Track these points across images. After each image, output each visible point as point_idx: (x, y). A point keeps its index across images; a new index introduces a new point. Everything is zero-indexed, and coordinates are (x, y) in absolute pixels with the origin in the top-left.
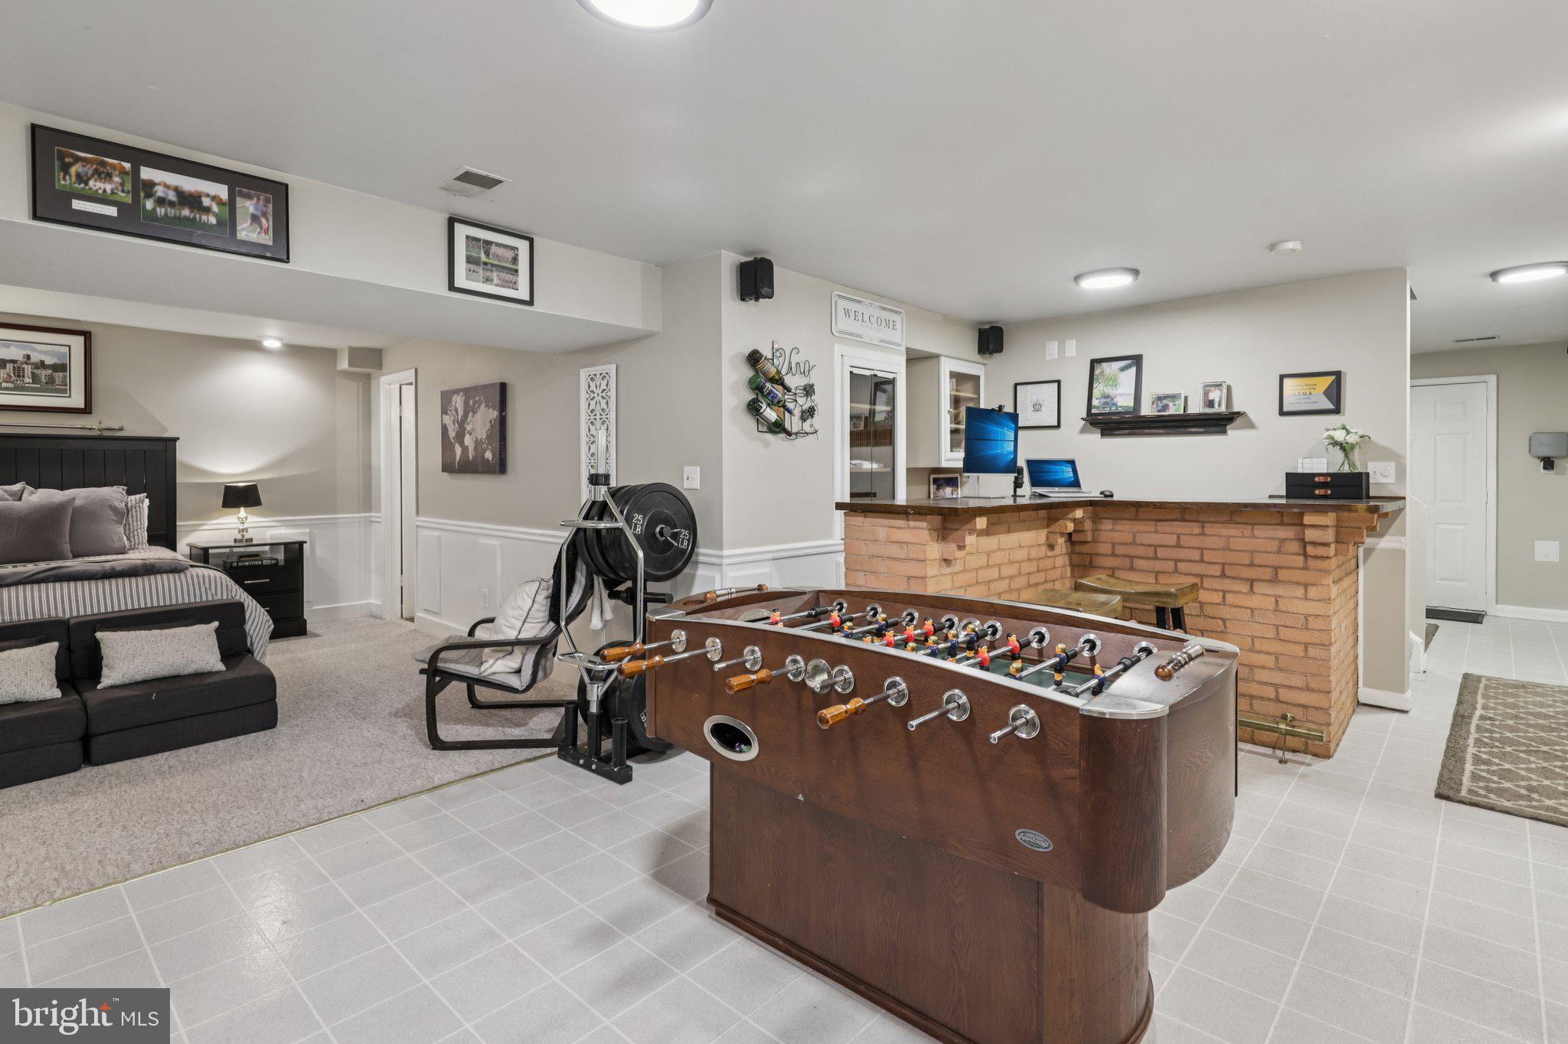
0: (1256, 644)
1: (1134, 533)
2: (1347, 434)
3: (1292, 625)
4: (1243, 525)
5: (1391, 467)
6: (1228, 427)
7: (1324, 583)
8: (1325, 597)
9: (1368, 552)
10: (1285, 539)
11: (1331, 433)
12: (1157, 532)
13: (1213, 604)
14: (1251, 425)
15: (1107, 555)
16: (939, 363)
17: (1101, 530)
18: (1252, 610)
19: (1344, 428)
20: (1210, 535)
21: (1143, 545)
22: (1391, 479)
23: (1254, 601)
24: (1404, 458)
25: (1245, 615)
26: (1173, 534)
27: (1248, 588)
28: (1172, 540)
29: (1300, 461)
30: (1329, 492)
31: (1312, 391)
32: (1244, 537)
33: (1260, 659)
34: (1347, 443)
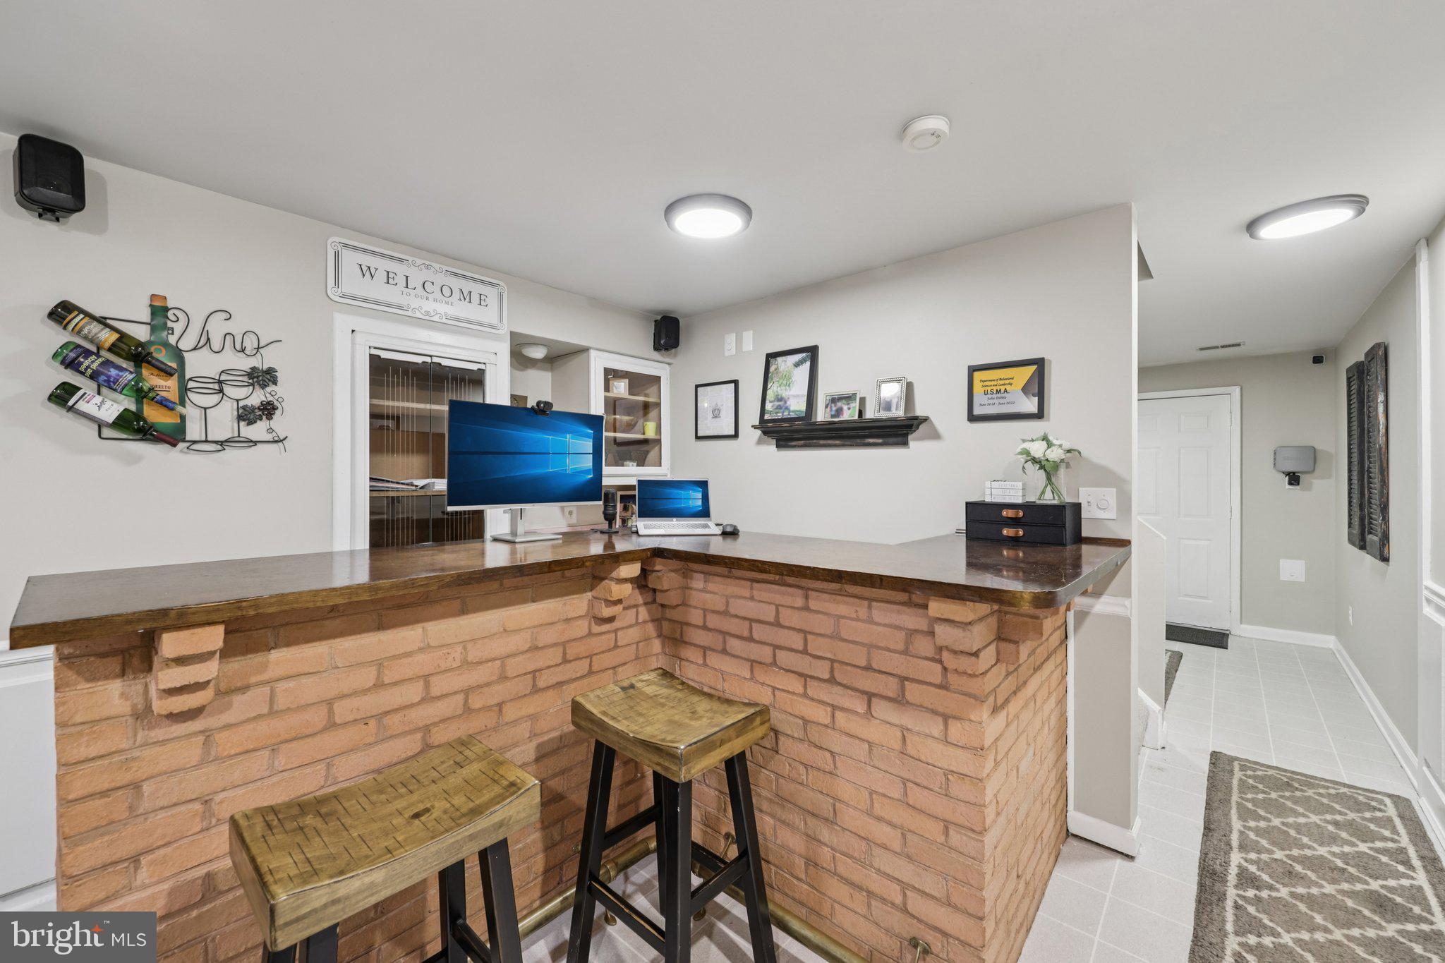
0: (876, 805)
1: (727, 596)
2: (1048, 447)
3: (925, 783)
4: (857, 601)
5: (1110, 495)
6: (910, 437)
7: (972, 718)
8: (976, 745)
9: (1082, 616)
10: (916, 631)
11: (1026, 445)
12: (752, 598)
13: (819, 724)
14: (936, 436)
15: (698, 627)
16: (588, 357)
17: (691, 589)
18: (870, 744)
19: (1045, 438)
20: (818, 612)
21: (736, 616)
22: (1111, 514)
23: (872, 731)
24: (1130, 483)
25: (861, 751)
26: (770, 603)
27: (865, 707)
28: (768, 613)
29: (988, 484)
30: (1021, 533)
31: (1008, 388)
32: (857, 619)
33: (882, 832)
34: (1047, 460)
